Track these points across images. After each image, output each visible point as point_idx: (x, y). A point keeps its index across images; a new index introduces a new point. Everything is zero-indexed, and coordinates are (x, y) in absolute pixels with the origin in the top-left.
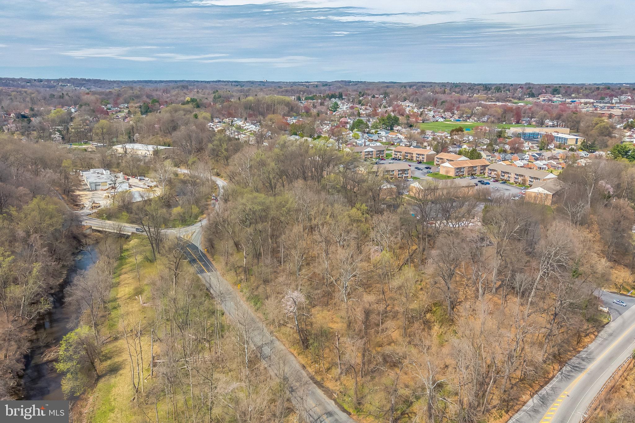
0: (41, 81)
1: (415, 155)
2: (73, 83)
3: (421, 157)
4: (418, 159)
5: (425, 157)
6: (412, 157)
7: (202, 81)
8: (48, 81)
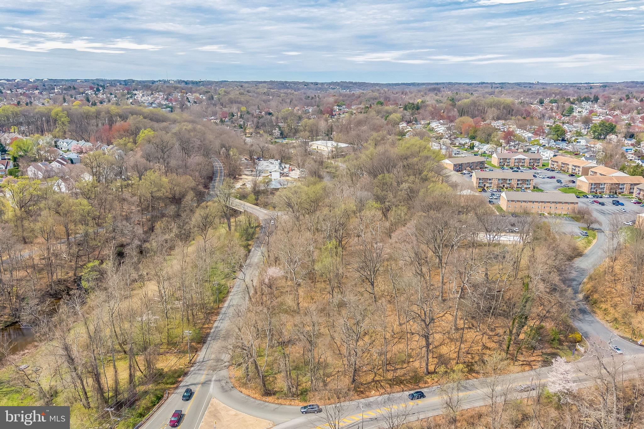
0: (316, 84)
1: (570, 167)
2: (342, 86)
3: (577, 169)
4: (574, 171)
5: (581, 169)
6: (568, 168)
7: (464, 83)
8: (322, 84)
